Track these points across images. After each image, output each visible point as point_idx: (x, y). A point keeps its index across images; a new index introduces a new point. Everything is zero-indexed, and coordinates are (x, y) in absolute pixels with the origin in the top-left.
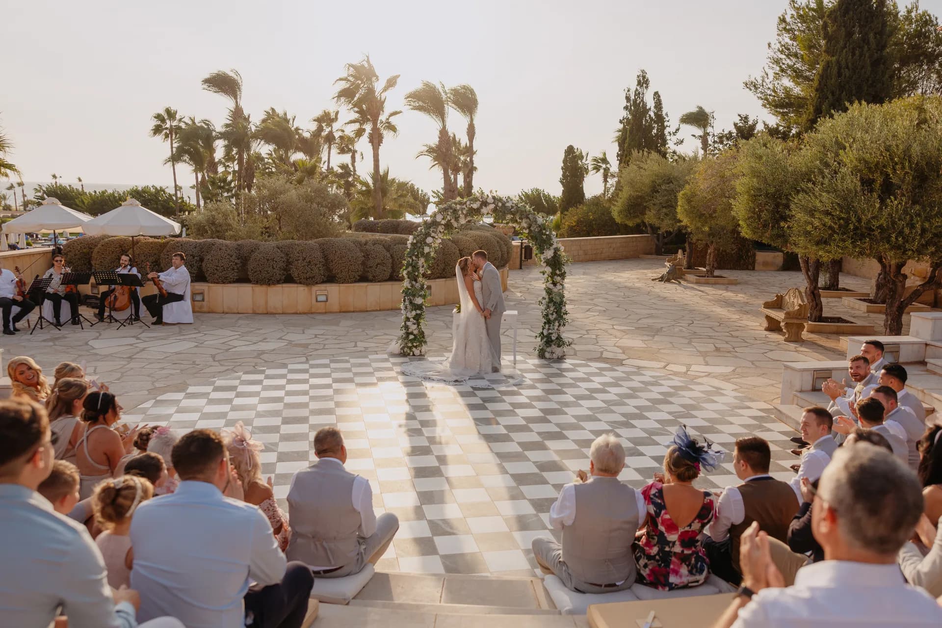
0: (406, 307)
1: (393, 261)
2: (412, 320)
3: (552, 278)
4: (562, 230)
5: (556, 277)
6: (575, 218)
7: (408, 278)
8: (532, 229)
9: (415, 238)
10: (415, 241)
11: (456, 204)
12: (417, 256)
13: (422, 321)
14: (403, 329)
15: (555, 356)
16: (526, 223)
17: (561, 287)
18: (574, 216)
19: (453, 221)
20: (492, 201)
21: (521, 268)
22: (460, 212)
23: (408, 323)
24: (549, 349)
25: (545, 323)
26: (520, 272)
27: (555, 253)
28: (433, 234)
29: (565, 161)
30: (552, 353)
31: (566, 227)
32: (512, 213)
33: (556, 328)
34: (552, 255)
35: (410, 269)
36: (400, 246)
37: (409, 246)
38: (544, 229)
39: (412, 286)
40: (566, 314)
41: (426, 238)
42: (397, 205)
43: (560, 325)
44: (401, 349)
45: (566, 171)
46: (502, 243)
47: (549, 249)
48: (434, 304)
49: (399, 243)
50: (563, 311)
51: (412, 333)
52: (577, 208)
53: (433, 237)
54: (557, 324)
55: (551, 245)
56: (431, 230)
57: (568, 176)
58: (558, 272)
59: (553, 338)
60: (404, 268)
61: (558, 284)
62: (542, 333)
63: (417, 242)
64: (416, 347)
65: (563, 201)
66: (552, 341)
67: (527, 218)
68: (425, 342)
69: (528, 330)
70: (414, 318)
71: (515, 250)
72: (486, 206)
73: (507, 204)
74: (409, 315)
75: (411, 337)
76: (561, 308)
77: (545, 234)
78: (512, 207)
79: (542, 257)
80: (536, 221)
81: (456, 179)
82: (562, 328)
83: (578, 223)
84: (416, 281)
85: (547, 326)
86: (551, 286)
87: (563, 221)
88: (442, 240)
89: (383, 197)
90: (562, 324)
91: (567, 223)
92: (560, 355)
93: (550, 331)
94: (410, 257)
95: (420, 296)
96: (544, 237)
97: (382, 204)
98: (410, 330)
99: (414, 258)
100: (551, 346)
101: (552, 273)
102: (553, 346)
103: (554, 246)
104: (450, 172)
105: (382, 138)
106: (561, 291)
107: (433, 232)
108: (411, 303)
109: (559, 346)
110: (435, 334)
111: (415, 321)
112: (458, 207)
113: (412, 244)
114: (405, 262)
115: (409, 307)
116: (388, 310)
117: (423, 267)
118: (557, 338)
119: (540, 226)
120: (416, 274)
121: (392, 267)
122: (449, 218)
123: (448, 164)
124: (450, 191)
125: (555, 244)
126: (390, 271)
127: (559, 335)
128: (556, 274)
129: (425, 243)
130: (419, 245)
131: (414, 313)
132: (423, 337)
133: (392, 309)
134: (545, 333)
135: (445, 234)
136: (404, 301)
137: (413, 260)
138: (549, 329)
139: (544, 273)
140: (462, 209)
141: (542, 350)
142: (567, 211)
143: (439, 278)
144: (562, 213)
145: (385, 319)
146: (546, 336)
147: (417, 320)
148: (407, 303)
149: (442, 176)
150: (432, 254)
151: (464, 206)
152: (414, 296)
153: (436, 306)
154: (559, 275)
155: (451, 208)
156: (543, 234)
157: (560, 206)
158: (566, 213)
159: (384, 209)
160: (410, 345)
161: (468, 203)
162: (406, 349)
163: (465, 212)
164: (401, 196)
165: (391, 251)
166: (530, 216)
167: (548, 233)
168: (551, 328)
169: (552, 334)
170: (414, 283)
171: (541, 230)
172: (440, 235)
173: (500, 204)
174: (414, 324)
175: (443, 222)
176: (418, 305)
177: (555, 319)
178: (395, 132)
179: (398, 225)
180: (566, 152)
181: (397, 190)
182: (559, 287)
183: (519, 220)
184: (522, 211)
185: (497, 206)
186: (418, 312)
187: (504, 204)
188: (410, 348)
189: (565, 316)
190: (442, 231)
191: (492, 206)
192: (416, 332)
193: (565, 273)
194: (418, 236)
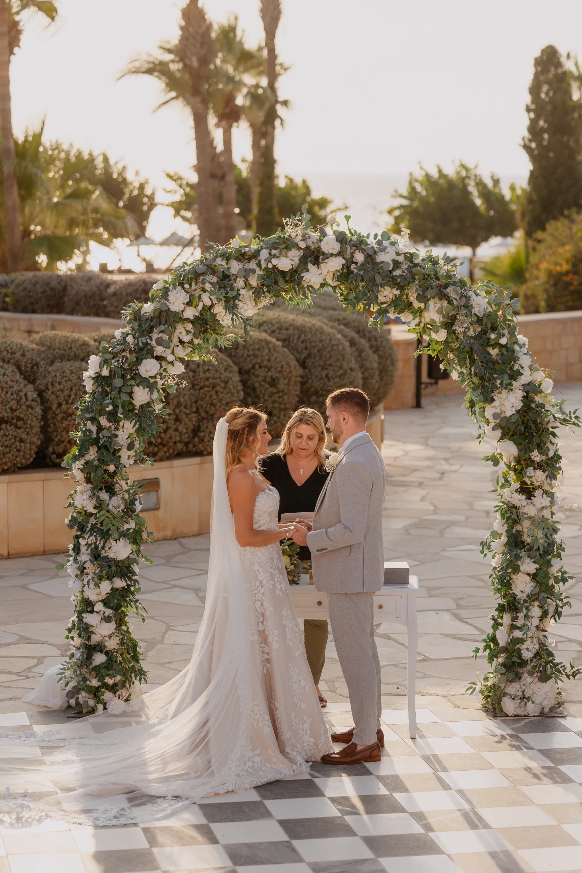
0: (82, 569)
1: (45, 411)
2: (99, 607)
3: (520, 473)
4: (531, 284)
5: (530, 471)
6: (568, 250)
7: (88, 480)
8: (458, 329)
9: (105, 362)
10: (105, 372)
11: (227, 257)
12: (112, 417)
13: (130, 612)
14: (75, 633)
15: (531, 708)
16: (439, 311)
17: (546, 501)
18: (563, 245)
19: (219, 310)
20: (336, 247)
21: (418, 405)
22: (240, 283)
23: (89, 618)
24: (513, 689)
25: (501, 609)
26: (415, 416)
27: (527, 399)
28: (159, 350)
29: (534, 90)
30: (525, 699)
31: (543, 277)
32: (394, 283)
33: (535, 622)
34: (519, 405)
35: (92, 454)
36: (67, 366)
37: (89, 386)
38: (494, 329)
39: (100, 506)
40: (564, 580)
41: (139, 361)
42: (63, 222)
43: (545, 615)
44: (70, 695)
45: (538, 116)
46: (364, 343)
47: (508, 387)
48: (169, 533)
49: (62, 358)
50: (554, 570)
51: (99, 648)
52: (572, 221)
53: (159, 358)
54: (536, 612)
55: (515, 375)
56: (155, 336)
57: (543, 130)
58: (536, 456)
59: (527, 655)
60: (75, 450)
61: (538, 493)
62: (493, 639)
63: (112, 374)
64: (113, 689)
65: (530, 201)
66: (523, 663)
67: (443, 296)
68: (141, 673)
69: (447, 617)
70: (106, 603)
71: (400, 355)
72: (317, 262)
73: (381, 257)
74: (92, 594)
75: (99, 659)
76: (549, 564)
77: (497, 344)
78: (397, 264)
79: (489, 411)
80: (468, 306)
81: (228, 142)
82: (551, 624)
83: (575, 265)
84: (111, 490)
85: (507, 619)
86: (519, 499)
87: (534, 259)
88: (187, 364)
89: (23, 199)
90: (551, 610)
91: (544, 266)
92: (548, 703)
93: (517, 634)
94: (93, 420)
95: (124, 535)
96: (494, 352)
97: (20, 219)
98: (95, 639)
99: (104, 421)
100: (518, 677)
101: (518, 460)
102: (527, 679)
103: (524, 379)
104: (212, 120)
105: (19, 32)
106: (546, 513)
107: (160, 342)
108: (96, 556)
109: (544, 678)
110: (171, 638)
111: (109, 612)
112: (235, 267)
113: (98, 378)
114: (77, 435)
115: (91, 569)
116: (33, 555)
117: (130, 447)
118: (537, 655)
119: (479, 321)
120: (112, 468)
121: (44, 429)
122: (206, 300)
123: (205, 102)
124: (213, 176)
125: (526, 372)
126: (37, 440)
127: (542, 645)
128: (530, 462)
129: (136, 376)
130: (118, 382)
131: (106, 587)
132: (135, 657)
133: (44, 553)
134: (502, 638)
135: (195, 348)
136: (77, 549)
137: (100, 429)
138: (513, 627)
139: (495, 460)
140: (246, 274)
141: (494, 688)
142: (543, 229)
143: (180, 455)
144: (529, 234)
145: (24, 587)
146: (505, 649)
147: (116, 608)
148: (85, 556)
149: (192, 134)
150: (158, 407)
151: (252, 265)
152: (105, 535)
153: (175, 538)
154: (539, 466)
155: (214, 272)
156: (488, 343)
157: (523, 214)
158: (539, 235)
159: (27, 233)
160: (95, 683)
161: (264, 254)
162: (83, 696)
163: (254, 281)
164: (76, 195)
165: (41, 383)
166: (451, 291)
167: (503, 341)
168: (519, 623)
169: (521, 641)
170: (104, 495)
171: (484, 332)
172: (181, 352)
173: (360, 257)
174: (107, 619)
175: (190, 313)
176: (117, 563)
177: (532, 598)
178: (53, 19)
179: (65, 289)
180: (538, 62)
181: (65, 179)
182: (540, 500)
183: (416, 304)
184: (426, 277)
185: (351, 261)
186: (119, 583)
187: (370, 257)
188: (95, 693)
189: (560, 588)
190: (186, 339)
191: (336, 264)
192: (112, 644)
193: (557, 458)
194: (115, 355)
